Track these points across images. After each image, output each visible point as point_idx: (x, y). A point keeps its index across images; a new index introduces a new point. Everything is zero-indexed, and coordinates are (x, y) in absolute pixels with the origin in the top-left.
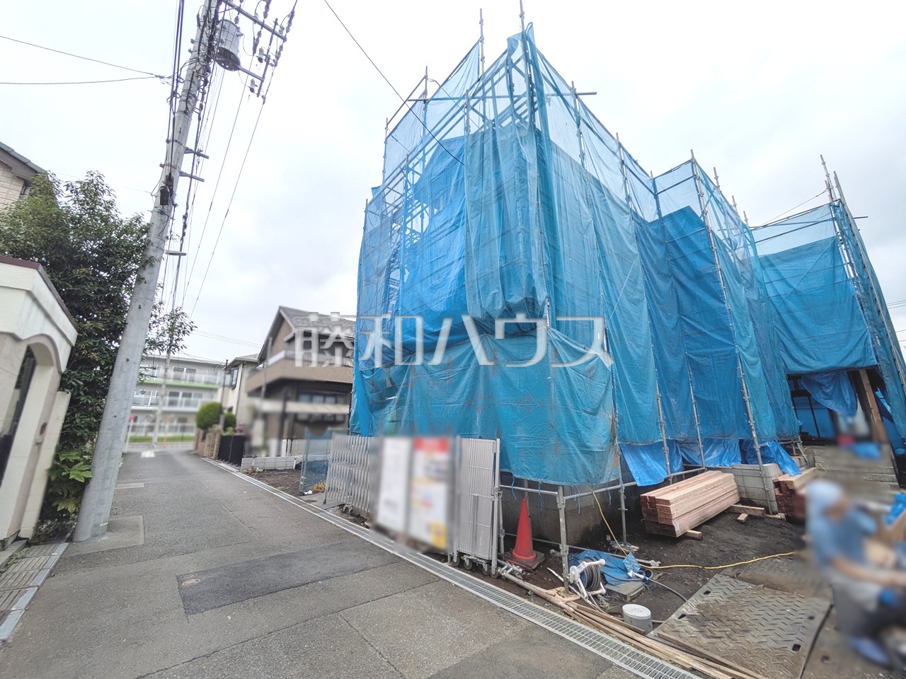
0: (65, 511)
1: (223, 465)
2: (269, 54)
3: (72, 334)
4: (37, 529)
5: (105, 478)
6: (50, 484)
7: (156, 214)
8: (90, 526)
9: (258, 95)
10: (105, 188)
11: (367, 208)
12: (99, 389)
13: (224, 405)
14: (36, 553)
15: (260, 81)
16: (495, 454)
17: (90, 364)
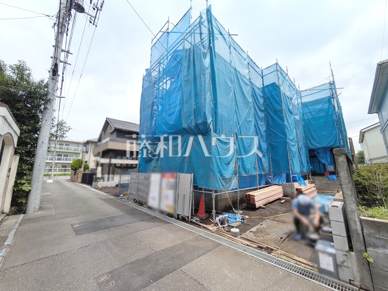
0: (21, 202)
1: (84, 185)
2: (98, 6)
3: (18, 132)
4: (10, 209)
5: (37, 190)
6: (14, 192)
7: (51, 80)
8: (32, 208)
9: (93, 24)
10: (27, 68)
11: (143, 78)
12: (31, 154)
13: (83, 160)
14: (12, 218)
15: (94, 19)
16: (191, 179)
17: (26, 144)
